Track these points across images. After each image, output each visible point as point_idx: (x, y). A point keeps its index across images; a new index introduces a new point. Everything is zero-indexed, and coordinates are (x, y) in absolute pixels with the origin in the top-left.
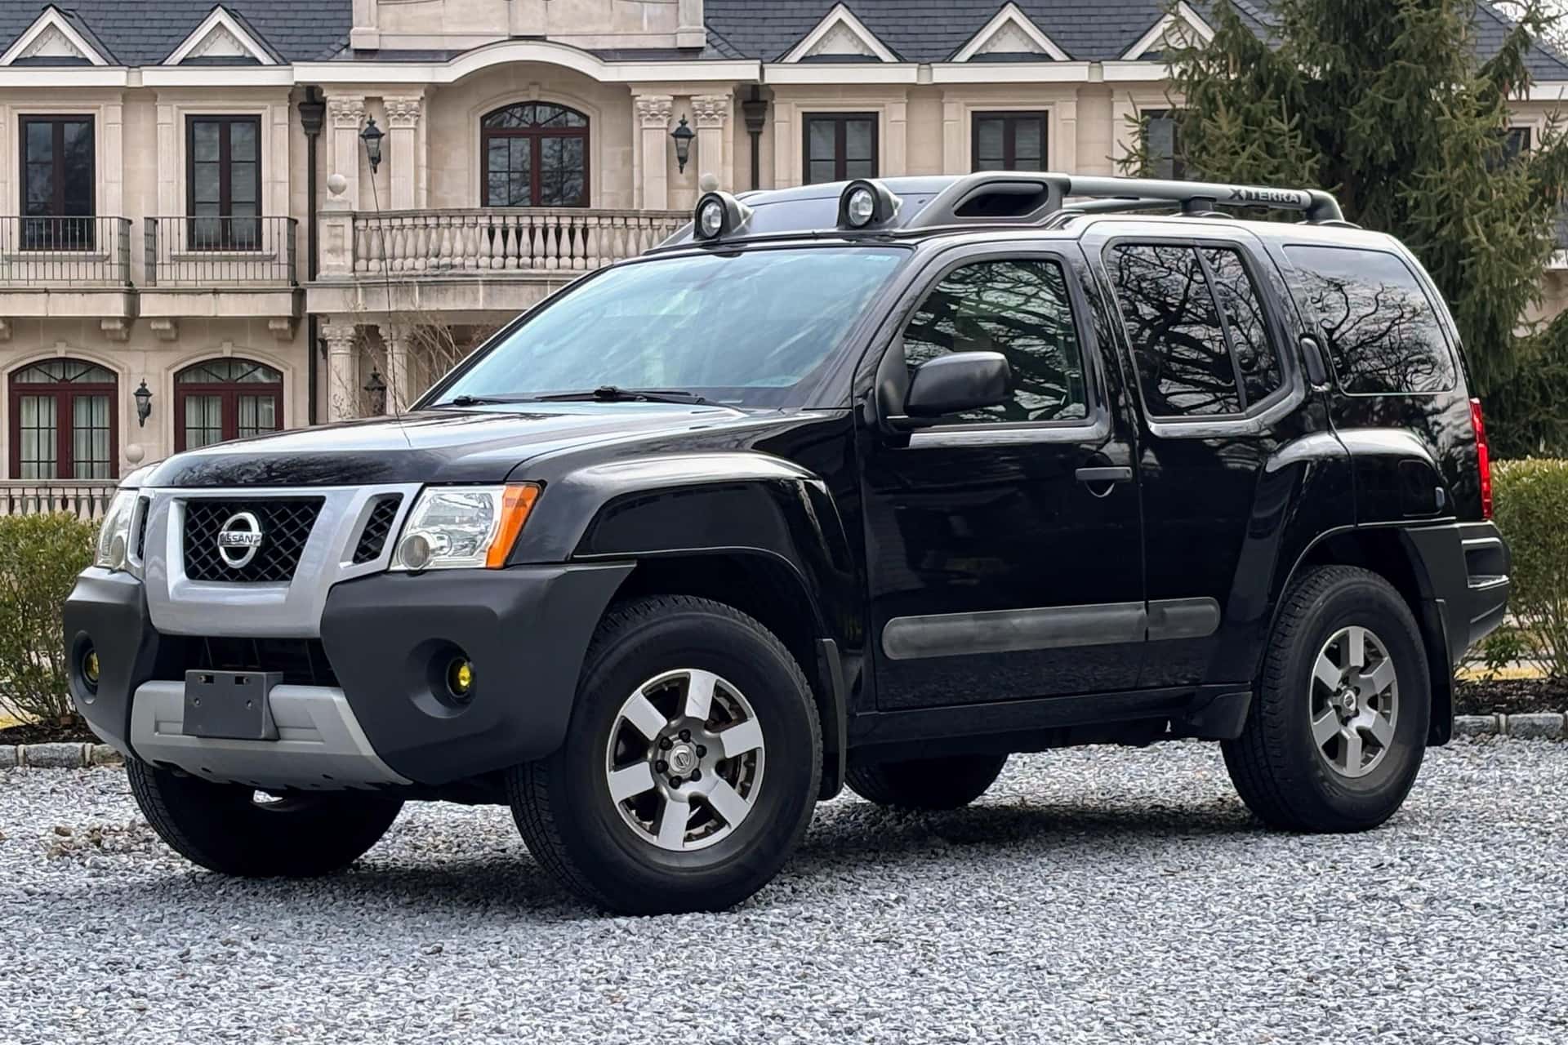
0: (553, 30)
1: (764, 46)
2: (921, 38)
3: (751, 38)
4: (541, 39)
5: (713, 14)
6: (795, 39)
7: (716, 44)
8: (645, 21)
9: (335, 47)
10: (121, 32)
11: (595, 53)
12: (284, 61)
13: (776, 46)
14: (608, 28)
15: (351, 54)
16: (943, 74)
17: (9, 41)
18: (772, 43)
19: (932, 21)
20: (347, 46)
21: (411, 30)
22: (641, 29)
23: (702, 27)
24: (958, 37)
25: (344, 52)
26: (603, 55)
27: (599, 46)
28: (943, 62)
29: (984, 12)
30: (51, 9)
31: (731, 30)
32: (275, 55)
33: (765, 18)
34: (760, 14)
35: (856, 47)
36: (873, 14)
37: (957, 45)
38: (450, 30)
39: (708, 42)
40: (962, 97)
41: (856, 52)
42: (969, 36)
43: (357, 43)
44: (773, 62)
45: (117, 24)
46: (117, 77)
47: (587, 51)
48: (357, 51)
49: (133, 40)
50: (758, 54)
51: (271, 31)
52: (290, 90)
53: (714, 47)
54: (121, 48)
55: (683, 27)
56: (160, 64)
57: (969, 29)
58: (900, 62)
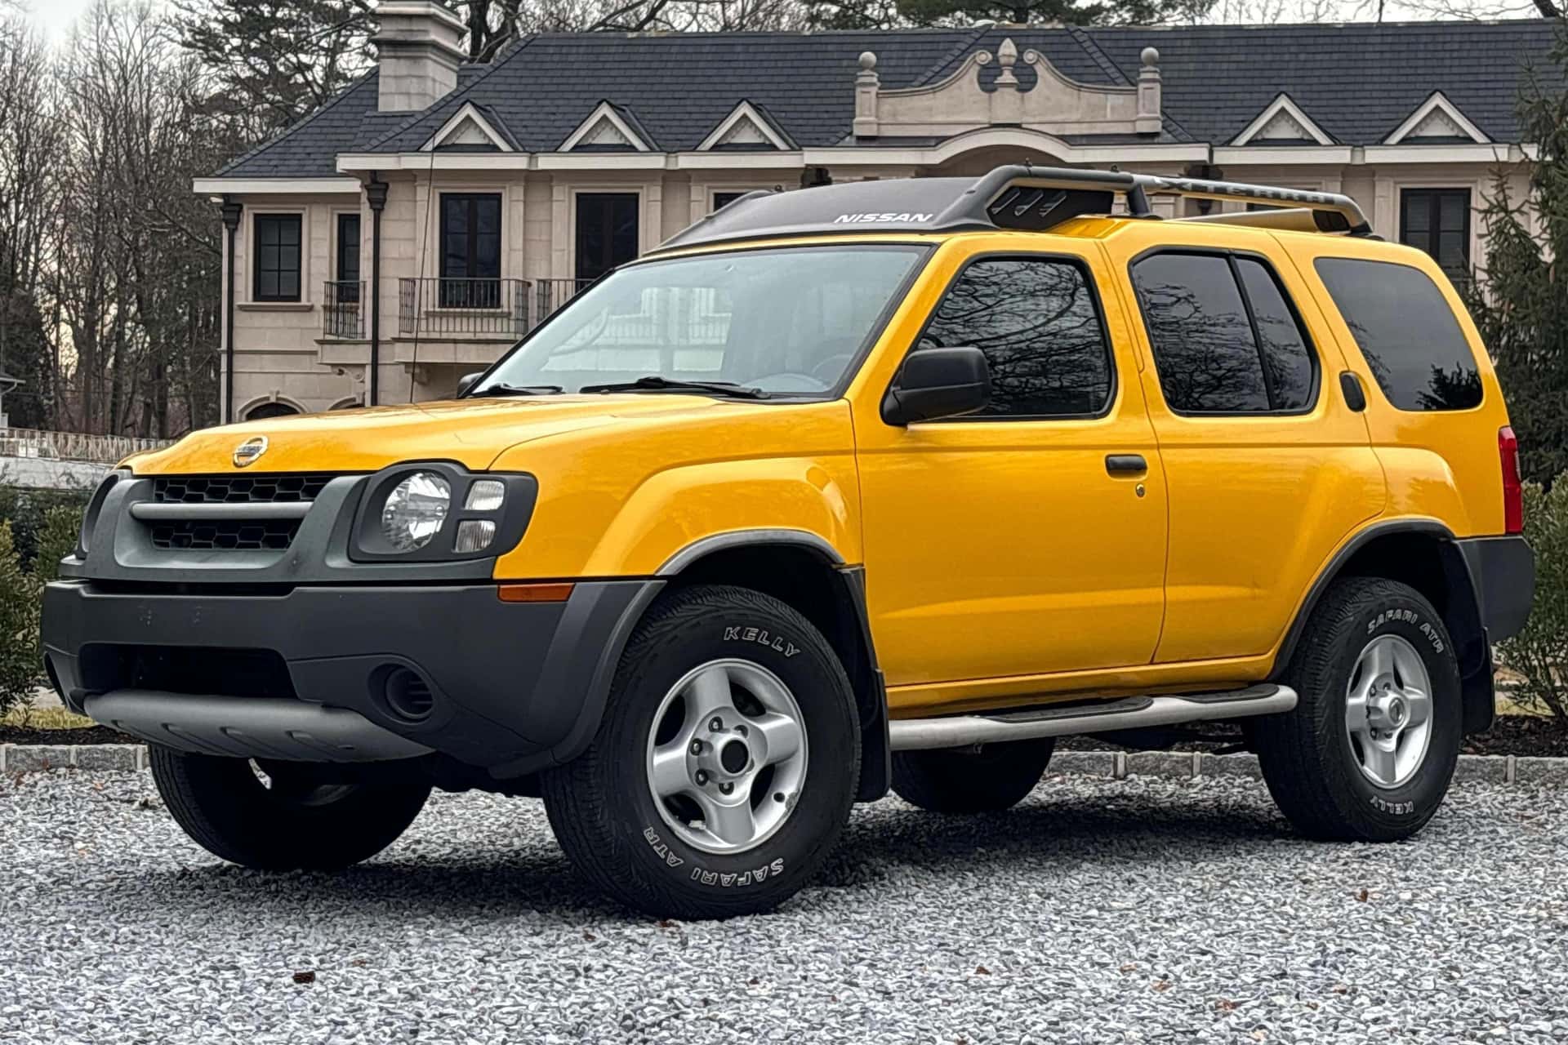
0: (1025, 119)
1: (1216, 132)
2: (1356, 124)
3: (1204, 125)
4: (1018, 126)
5: (1171, 104)
6: (1242, 125)
7: (1170, 129)
8: (1109, 110)
9: (841, 135)
10: (665, 123)
11: (1063, 138)
12: (796, 147)
13: (1225, 132)
14: (1075, 117)
15: (854, 140)
16: (1374, 156)
17: (571, 130)
18: (1223, 129)
19: (1367, 109)
20: (850, 134)
21: (906, 119)
22: (1105, 116)
23: (1158, 115)
24: (1390, 123)
25: (848, 139)
26: (1069, 140)
27: (1067, 133)
28: (1376, 144)
29: (1415, 101)
30: (604, 103)
31: (1186, 118)
32: (790, 141)
33: (1218, 108)
34: (1213, 104)
35: (1297, 131)
36: (1314, 103)
37: (1389, 129)
38: (940, 119)
39: (1163, 127)
40: (1392, 176)
41: (1297, 136)
42: (1399, 122)
43: (858, 131)
44: (1222, 145)
45: (662, 117)
46: (657, 162)
47: (1057, 137)
48: (861, 139)
49: (674, 130)
50: (1208, 139)
51: (789, 122)
52: (802, 172)
53: (1169, 132)
54: (664, 137)
55: (1142, 115)
56: (694, 150)
57: (1400, 115)
58: (1336, 145)
